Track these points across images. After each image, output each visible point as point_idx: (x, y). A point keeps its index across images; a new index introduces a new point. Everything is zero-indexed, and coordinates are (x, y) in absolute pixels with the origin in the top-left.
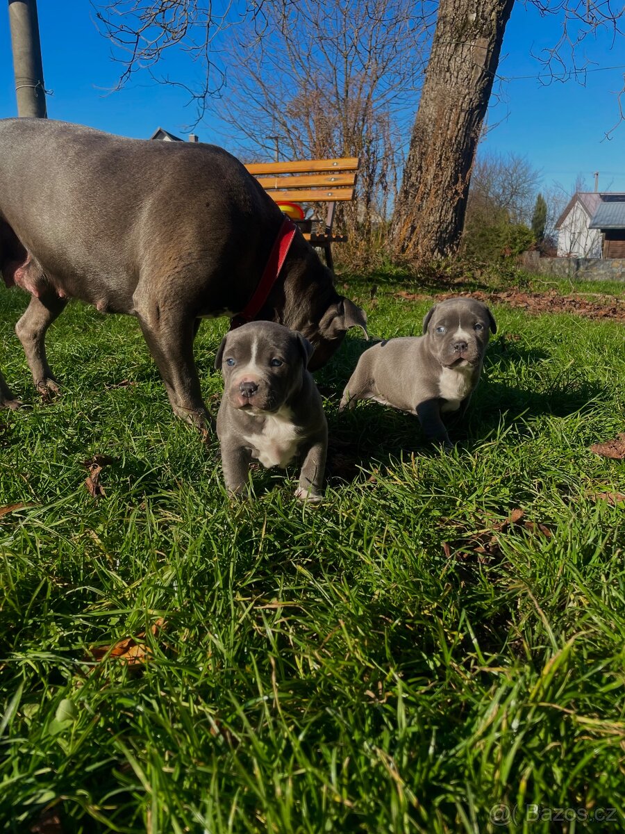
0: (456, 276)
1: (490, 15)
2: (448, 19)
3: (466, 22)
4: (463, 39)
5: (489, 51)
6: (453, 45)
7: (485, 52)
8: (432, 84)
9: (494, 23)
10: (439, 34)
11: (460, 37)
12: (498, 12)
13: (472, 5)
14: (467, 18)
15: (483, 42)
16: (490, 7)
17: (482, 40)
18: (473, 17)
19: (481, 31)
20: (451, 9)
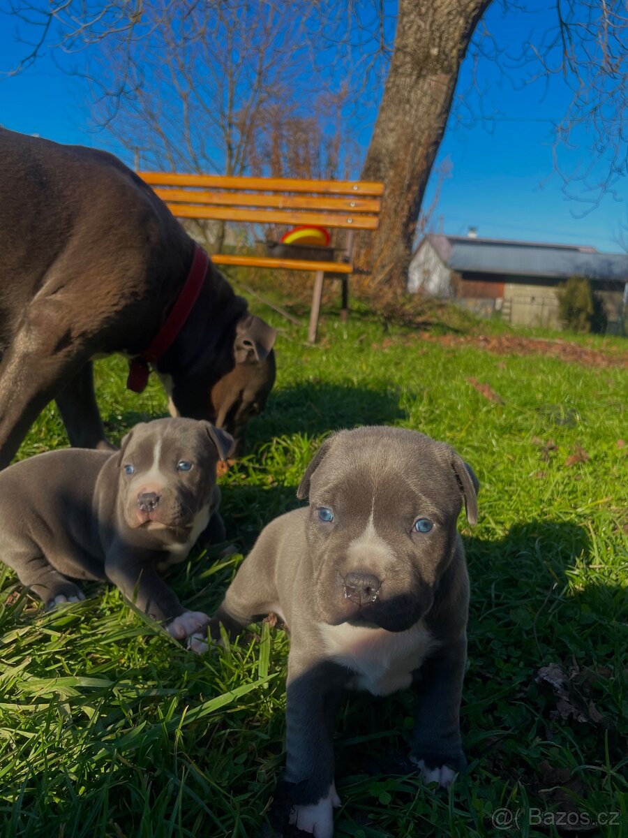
0: (419, 314)
1: (451, 51)
2: (408, 50)
3: (428, 56)
4: (424, 72)
5: (449, 88)
6: (414, 77)
7: (445, 88)
8: (390, 113)
9: (454, 61)
10: (398, 63)
11: (421, 69)
12: (459, 50)
13: (434, 39)
14: (429, 52)
15: (444, 78)
16: (451, 44)
17: (443, 76)
18: (435, 51)
19: (442, 67)
20: (411, 40)
